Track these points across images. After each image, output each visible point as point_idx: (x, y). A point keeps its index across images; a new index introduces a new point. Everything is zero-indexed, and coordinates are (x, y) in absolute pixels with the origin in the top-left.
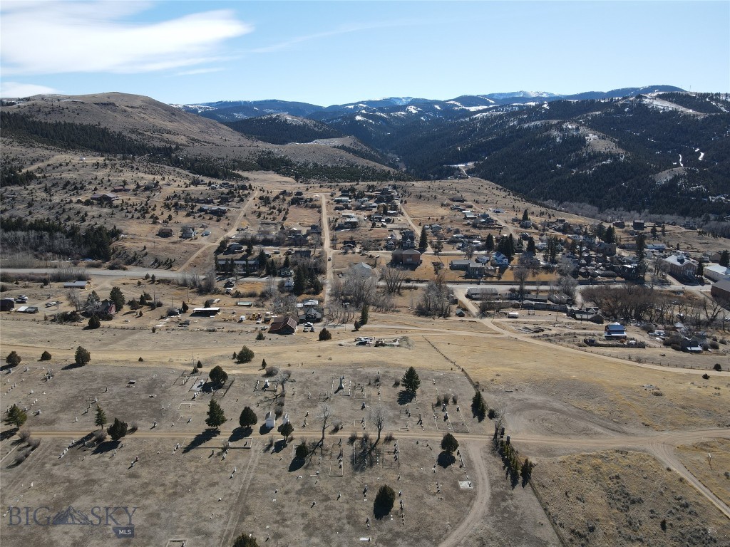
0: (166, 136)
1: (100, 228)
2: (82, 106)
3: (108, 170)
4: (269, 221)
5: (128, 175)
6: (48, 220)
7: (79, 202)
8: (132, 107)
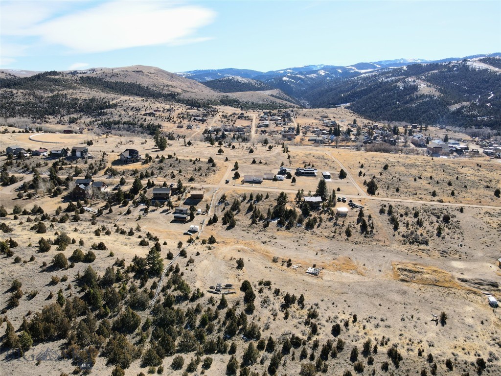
0: (170, 88)
1: (153, 124)
2: (127, 73)
3: (149, 103)
4: (226, 124)
5: (158, 105)
6: (130, 121)
7: (141, 114)
8: (150, 73)
